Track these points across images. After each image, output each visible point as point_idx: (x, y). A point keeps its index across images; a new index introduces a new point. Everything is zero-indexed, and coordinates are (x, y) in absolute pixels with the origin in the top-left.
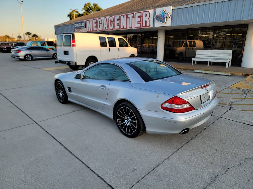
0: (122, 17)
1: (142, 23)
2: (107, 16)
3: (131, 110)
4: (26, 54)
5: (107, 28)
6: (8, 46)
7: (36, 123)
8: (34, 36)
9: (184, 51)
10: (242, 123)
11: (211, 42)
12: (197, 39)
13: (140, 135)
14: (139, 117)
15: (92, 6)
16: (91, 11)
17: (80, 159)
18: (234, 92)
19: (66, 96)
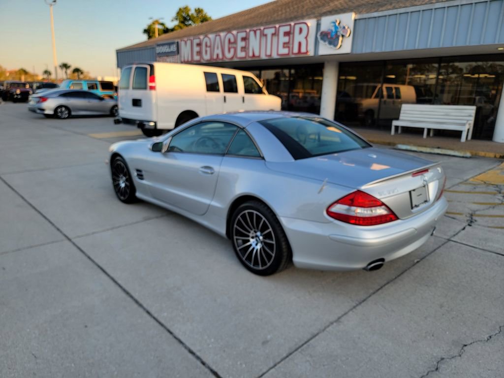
0: (252, 33)
1: (291, 46)
2: (222, 31)
3: (264, 219)
4: (58, 106)
5: (221, 56)
6: (23, 89)
7: (69, 240)
8: (77, 70)
9: (377, 106)
10: (494, 254)
11: (433, 90)
12: (403, 83)
13: (281, 271)
14: (279, 232)
15: (192, 12)
16: (190, 22)
17: (156, 315)
18: (477, 190)
19: (131, 187)
